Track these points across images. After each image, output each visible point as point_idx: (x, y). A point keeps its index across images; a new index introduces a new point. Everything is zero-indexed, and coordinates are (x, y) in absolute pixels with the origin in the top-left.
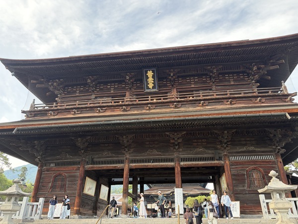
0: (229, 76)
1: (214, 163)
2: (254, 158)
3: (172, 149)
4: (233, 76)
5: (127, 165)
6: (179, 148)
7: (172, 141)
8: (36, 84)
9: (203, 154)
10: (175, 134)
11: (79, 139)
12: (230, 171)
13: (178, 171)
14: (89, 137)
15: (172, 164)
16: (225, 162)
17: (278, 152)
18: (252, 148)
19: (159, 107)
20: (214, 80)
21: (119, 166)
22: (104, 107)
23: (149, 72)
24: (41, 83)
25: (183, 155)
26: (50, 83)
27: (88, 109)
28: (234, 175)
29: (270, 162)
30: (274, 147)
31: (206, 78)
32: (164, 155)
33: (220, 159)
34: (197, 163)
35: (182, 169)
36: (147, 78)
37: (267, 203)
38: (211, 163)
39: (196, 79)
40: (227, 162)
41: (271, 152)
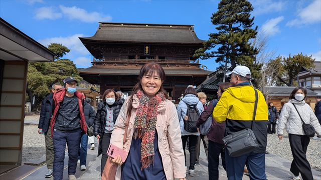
12: (174, 90)
16: (173, 87)
22: (127, 63)
24: (95, 47)
27: (121, 64)
39: (167, 50)
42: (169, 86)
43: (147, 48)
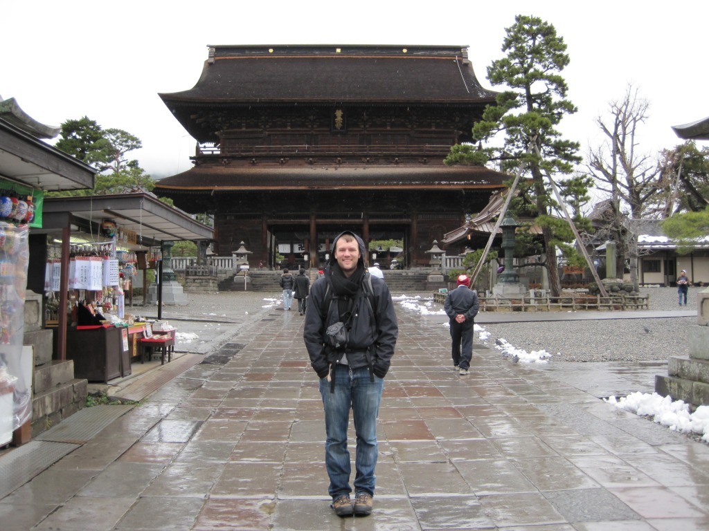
0: (431, 119)
1: (402, 221)
2: (441, 217)
4: (436, 119)
5: (313, 221)
6: (368, 205)
8: (195, 119)
9: (392, 212)
12: (416, 229)
15: (361, 221)
16: (413, 220)
18: (439, 207)
19: (349, 161)
20: (413, 124)
21: (305, 221)
22: (286, 157)
23: (337, 111)
24: (201, 117)
25: (372, 212)
28: (419, 233)
29: (454, 221)
31: (405, 118)
32: (353, 212)
33: (408, 217)
34: (385, 220)
35: (370, 224)
36: (335, 117)
39: (393, 119)
42: (401, 217)
43: (339, 113)
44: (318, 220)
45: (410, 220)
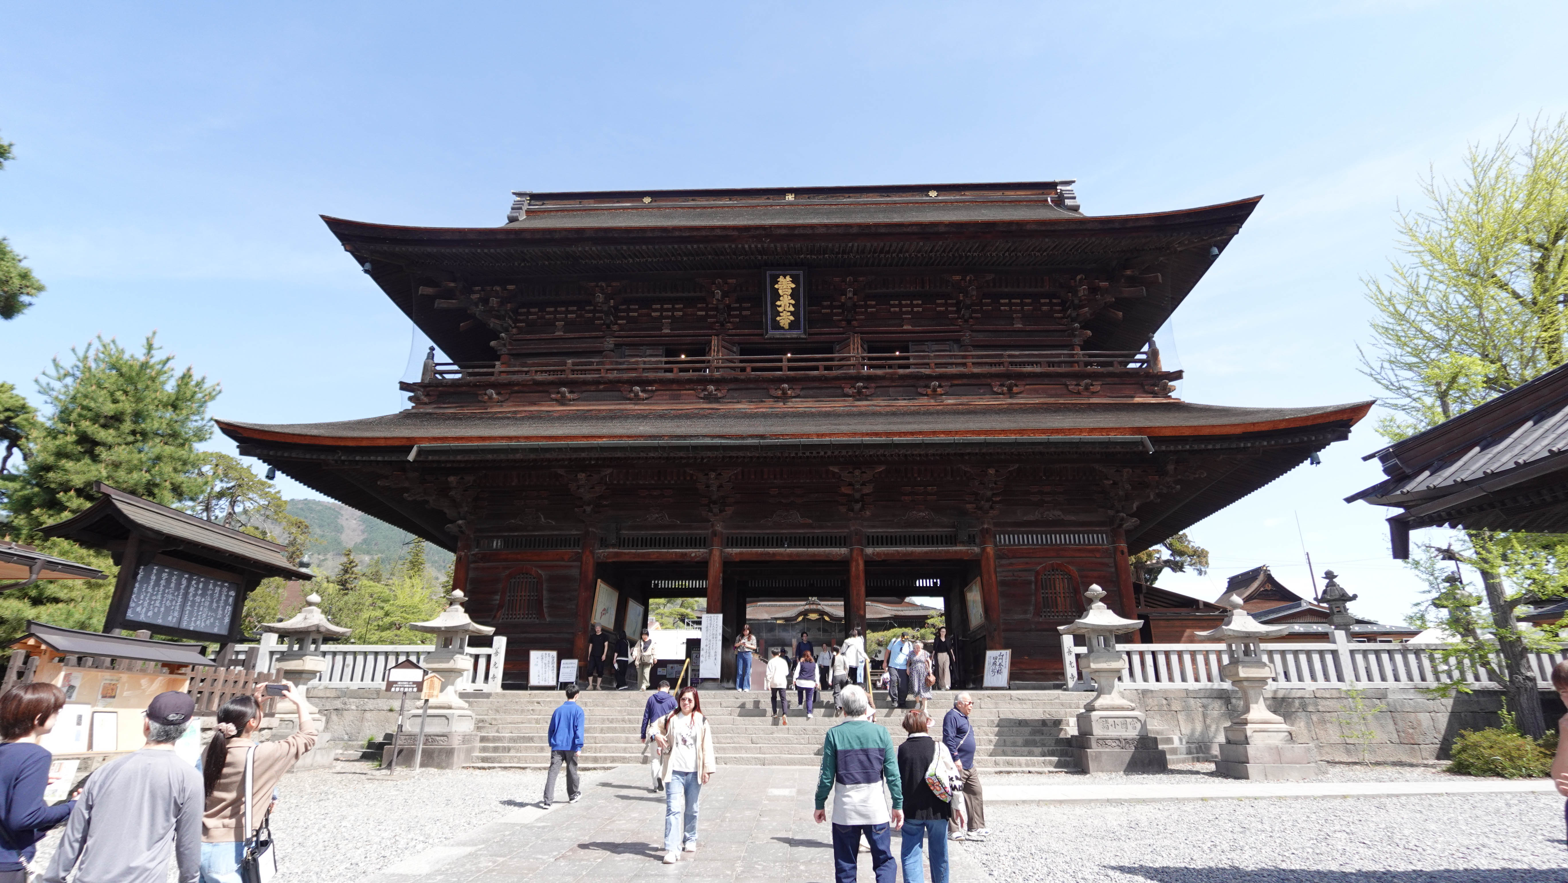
0: (1010, 304)
1: (956, 552)
2: (1058, 539)
3: (843, 509)
4: (1022, 304)
5: (716, 552)
6: (863, 509)
7: (845, 490)
8: (432, 298)
9: (927, 527)
10: (857, 472)
11: (582, 476)
12: (996, 572)
13: (858, 568)
14: (609, 471)
15: (844, 550)
16: (984, 550)
17: (1121, 526)
18: (1055, 514)
19: (811, 392)
20: (967, 316)
21: (694, 552)
23: (781, 279)
25: (873, 527)
26: (475, 297)
27: (601, 387)
28: (1003, 583)
29: (1098, 550)
30: (1111, 512)
31: (946, 305)
32: (821, 527)
33: (971, 540)
34: (910, 549)
35: (869, 563)
36: (777, 296)
37: (1078, 656)
38: (948, 552)
39: (918, 306)
40: (988, 550)
41: (1101, 524)
42: (952, 540)
44: (729, 550)
45: (976, 549)
